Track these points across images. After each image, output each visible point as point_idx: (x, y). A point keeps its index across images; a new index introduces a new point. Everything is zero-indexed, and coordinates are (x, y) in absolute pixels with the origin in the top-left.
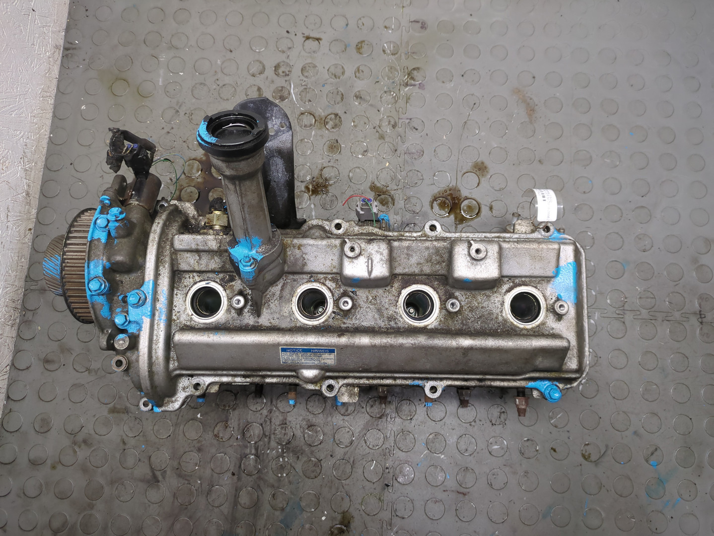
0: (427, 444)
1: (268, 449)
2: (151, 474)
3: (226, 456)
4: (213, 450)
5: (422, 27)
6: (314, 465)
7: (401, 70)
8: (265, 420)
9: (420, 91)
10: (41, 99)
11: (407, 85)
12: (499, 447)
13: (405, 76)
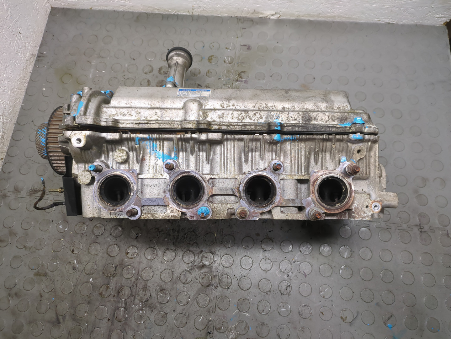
0: (237, 305)
1: (133, 305)
2: (55, 317)
3: (105, 307)
4: (98, 303)
5: (248, 49)
6: (162, 317)
7: (234, 72)
8: (133, 285)
9: (245, 85)
10: (19, 83)
11: (237, 81)
12: (285, 309)
13: (236, 76)
